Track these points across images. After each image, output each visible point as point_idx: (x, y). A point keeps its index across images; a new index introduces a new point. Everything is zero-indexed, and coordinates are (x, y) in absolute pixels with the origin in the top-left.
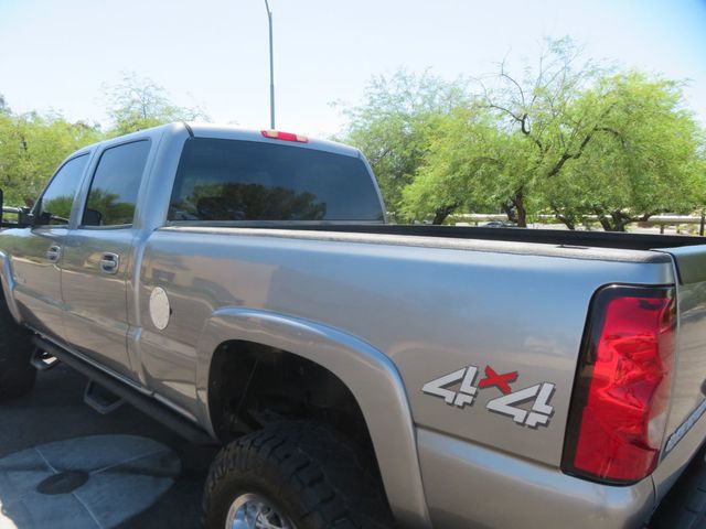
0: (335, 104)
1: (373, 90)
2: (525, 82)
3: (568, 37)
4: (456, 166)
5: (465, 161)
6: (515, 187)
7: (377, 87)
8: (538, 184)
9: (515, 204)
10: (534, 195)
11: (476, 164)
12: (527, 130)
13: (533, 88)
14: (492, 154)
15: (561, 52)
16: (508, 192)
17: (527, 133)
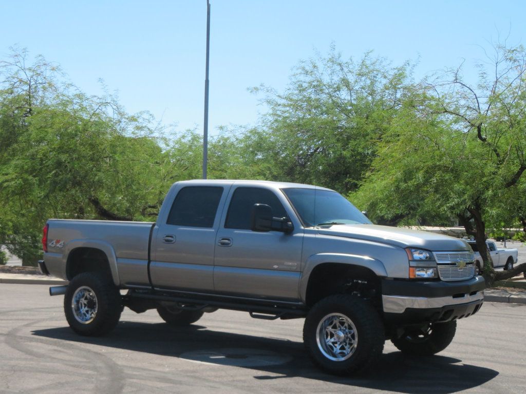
0: (256, 89)
1: (302, 78)
2: (480, 87)
3: (521, 47)
4: (408, 175)
5: (418, 169)
6: (471, 197)
7: (307, 73)
8: (495, 195)
9: (473, 216)
10: (492, 207)
11: (430, 172)
12: (484, 136)
13: (489, 93)
14: (446, 161)
15: (515, 61)
16: (464, 202)
17: (484, 140)
